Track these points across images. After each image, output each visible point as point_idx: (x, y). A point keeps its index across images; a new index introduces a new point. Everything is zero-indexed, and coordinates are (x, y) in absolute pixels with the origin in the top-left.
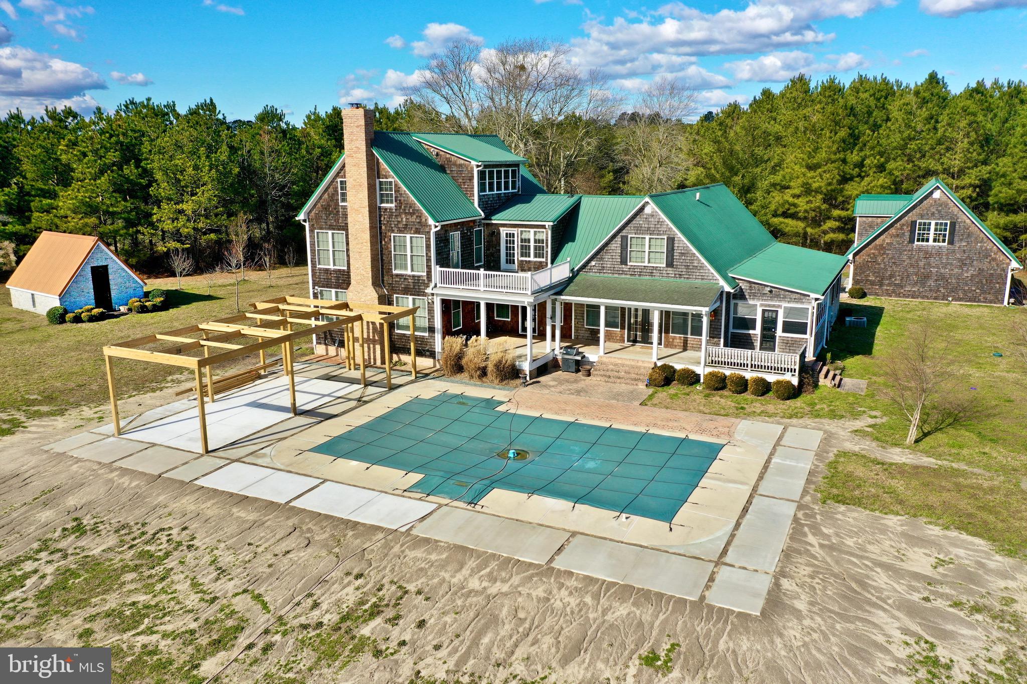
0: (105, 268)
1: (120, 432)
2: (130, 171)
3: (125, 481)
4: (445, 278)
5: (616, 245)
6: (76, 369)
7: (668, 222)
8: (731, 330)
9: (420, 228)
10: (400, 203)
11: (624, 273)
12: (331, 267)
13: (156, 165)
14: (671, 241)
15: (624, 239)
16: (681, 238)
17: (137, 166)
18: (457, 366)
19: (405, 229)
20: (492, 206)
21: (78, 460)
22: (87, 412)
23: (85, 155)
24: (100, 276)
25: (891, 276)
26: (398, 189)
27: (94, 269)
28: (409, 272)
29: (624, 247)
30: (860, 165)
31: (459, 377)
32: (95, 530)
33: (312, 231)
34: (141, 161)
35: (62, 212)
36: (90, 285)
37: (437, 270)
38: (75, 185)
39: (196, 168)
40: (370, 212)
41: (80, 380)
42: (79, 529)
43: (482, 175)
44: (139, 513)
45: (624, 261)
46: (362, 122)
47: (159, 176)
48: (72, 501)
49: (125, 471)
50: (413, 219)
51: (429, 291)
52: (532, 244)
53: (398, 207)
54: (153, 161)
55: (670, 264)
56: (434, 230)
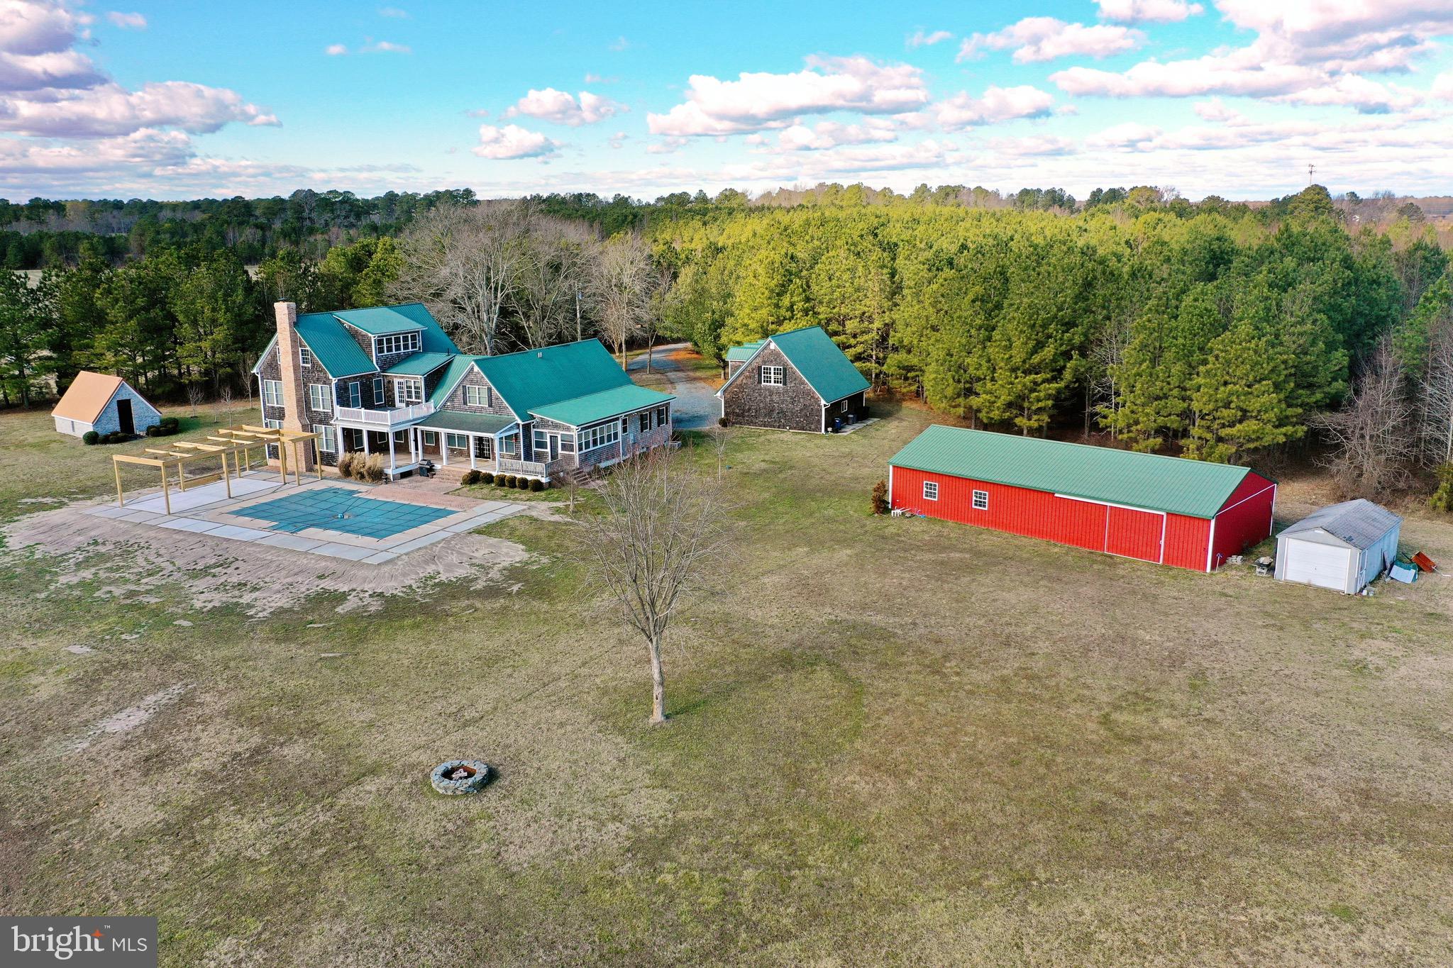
0: (128, 401)
1: (123, 505)
2: (156, 312)
3: (122, 526)
4: (344, 414)
5: (460, 392)
6: (103, 475)
7: (487, 379)
8: (534, 449)
9: (326, 382)
10: (313, 365)
11: (466, 410)
12: (275, 405)
13: (177, 308)
14: (490, 390)
15: (464, 387)
16: (495, 391)
17: (162, 309)
18: (347, 471)
19: (318, 380)
20: (387, 365)
21: (98, 517)
22: (106, 498)
23: (117, 301)
24: (124, 408)
25: (749, 409)
26: (312, 356)
27: (119, 402)
28: (321, 410)
29: (464, 394)
30: (791, 308)
31: (349, 479)
32: (104, 544)
33: (262, 380)
34: (166, 303)
35: (98, 351)
36: (116, 414)
37: (337, 408)
38: (109, 327)
39: (214, 310)
40: (295, 370)
41: (104, 481)
42: (96, 543)
43: (380, 342)
44: (126, 538)
45: (465, 403)
46: (286, 312)
47: (181, 318)
48: (93, 533)
49: (122, 522)
50: (322, 375)
51: (332, 422)
52: (413, 390)
53: (313, 367)
54: (175, 305)
55: (490, 405)
56: (334, 382)
